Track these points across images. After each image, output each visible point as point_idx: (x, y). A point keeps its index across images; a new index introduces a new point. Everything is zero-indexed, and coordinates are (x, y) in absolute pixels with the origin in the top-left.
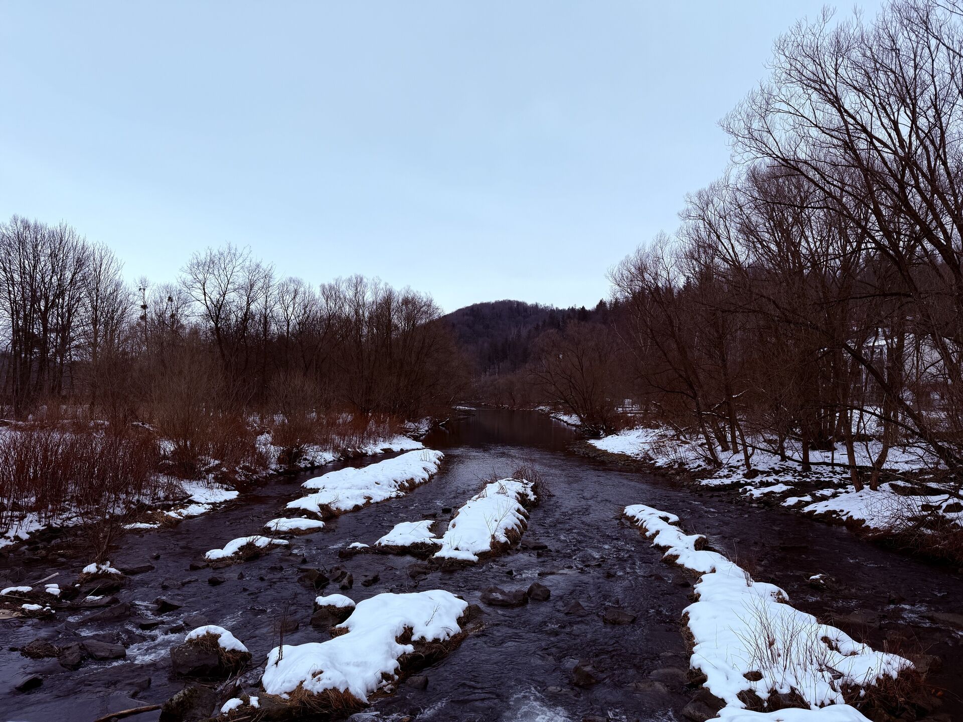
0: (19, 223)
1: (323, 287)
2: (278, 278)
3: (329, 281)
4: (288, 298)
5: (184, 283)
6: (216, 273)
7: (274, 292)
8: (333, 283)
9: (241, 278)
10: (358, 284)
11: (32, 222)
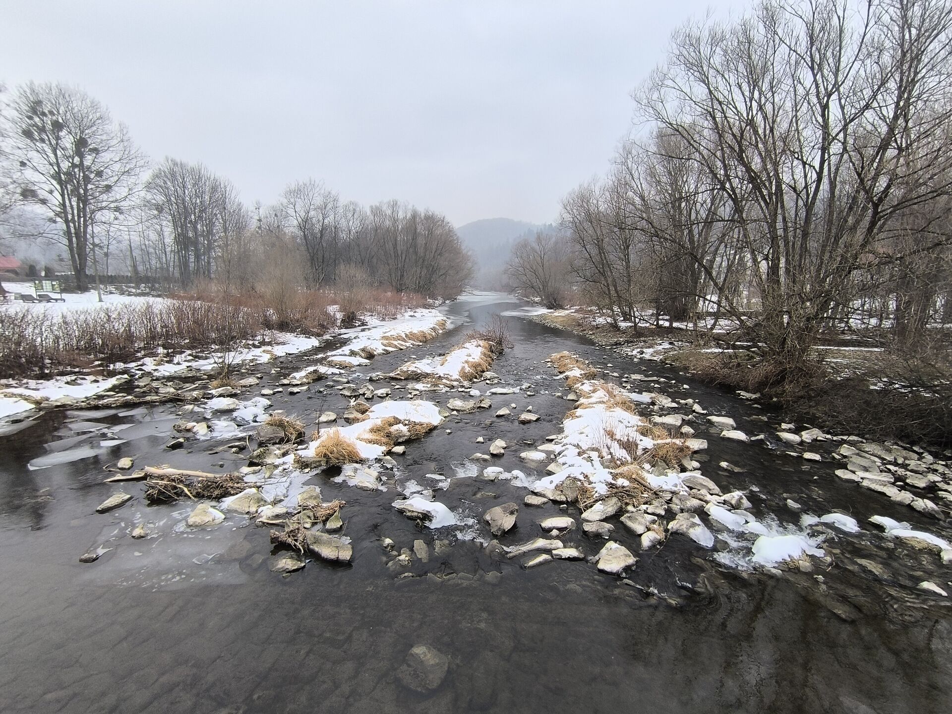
0: (170, 161)
1: (371, 207)
2: (343, 201)
3: (375, 203)
4: (350, 215)
5: (282, 204)
6: (302, 197)
7: (341, 211)
8: (378, 205)
9: (318, 201)
10: (394, 205)
11: (178, 161)
